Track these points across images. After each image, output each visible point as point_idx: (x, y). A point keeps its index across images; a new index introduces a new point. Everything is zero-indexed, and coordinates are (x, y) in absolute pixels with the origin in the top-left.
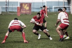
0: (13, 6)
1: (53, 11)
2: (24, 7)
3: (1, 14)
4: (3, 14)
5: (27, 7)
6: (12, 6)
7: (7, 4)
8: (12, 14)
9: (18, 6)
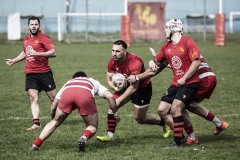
0: (103, 14)
1: (231, 31)
2: (140, 17)
3: (63, 42)
4: (68, 41)
5: (149, 15)
6: (97, 14)
7: (71, 7)
8: (98, 40)
9: (123, 12)
